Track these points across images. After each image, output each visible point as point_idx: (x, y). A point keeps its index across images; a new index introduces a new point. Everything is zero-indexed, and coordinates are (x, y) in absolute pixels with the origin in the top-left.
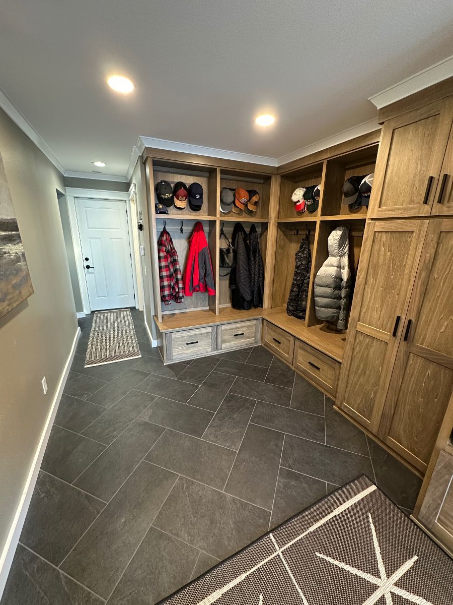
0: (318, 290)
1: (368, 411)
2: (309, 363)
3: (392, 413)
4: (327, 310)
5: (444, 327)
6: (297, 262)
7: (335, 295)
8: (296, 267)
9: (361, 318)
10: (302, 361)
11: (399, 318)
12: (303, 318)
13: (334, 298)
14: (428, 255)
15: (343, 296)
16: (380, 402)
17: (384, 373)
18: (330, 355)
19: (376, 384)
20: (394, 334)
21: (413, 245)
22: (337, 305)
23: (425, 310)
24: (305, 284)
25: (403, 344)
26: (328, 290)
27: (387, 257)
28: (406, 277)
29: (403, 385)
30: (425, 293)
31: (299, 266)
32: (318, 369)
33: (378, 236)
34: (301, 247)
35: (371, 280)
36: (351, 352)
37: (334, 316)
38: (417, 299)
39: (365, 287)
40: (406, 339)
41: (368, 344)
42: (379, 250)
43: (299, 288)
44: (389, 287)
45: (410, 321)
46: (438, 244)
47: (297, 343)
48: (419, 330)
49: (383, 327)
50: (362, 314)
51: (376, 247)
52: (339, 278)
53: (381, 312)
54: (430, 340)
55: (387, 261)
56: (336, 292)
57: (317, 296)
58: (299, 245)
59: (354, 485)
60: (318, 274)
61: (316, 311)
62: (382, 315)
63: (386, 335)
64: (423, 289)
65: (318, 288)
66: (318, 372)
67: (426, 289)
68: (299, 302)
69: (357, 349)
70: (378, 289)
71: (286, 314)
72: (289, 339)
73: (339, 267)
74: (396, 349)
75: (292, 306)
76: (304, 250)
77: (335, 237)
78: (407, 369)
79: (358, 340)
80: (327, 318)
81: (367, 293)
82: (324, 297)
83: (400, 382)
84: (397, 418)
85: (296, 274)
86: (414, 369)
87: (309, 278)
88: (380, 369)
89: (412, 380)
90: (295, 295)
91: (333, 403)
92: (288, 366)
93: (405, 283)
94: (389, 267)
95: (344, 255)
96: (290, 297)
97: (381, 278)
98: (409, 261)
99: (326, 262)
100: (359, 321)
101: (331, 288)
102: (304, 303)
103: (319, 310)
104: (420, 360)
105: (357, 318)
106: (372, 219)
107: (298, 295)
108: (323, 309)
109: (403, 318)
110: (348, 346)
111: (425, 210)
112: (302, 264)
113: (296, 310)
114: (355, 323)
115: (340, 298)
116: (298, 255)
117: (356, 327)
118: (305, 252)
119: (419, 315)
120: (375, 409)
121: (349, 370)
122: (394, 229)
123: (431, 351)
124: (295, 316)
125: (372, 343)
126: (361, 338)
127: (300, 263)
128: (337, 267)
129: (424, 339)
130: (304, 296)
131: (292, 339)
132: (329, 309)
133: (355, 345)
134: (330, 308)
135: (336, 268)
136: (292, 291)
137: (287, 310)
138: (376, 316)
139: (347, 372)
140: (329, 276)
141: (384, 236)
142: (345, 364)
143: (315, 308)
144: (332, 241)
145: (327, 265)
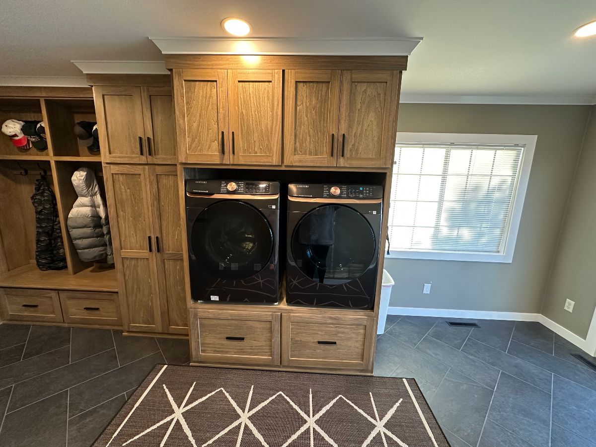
0: (75, 233)
1: (151, 319)
2: (85, 309)
3: (167, 307)
4: (92, 250)
5: (177, 236)
6: (35, 207)
7: (96, 233)
8: (36, 213)
9: (123, 246)
10: (76, 311)
11: (150, 238)
12: (66, 267)
13: (97, 237)
14: (154, 190)
15: (105, 233)
16: (157, 304)
17: (152, 282)
18: (105, 289)
19: (150, 293)
20: (151, 250)
21: (143, 184)
22: (103, 243)
23: (164, 228)
24: (57, 229)
25: (159, 255)
26: (88, 231)
27: (128, 194)
28: (146, 207)
29: (167, 284)
30: (160, 216)
31: (41, 211)
32: (97, 309)
33: (116, 177)
34: (37, 189)
35: (121, 213)
36: (123, 277)
37: (102, 254)
38: (157, 221)
39: (118, 219)
40: (158, 251)
41: (134, 265)
42: (120, 188)
43: (49, 235)
44: (137, 216)
45: (157, 238)
46: (158, 182)
47: (63, 295)
48: (164, 242)
49: (141, 248)
50: (122, 242)
51: (117, 186)
52: (96, 217)
53: (136, 236)
54: (172, 246)
55: (129, 197)
56: (97, 230)
57: (76, 239)
58: (34, 187)
59: (149, 377)
60: (70, 216)
61: (79, 254)
62: (138, 239)
63: (145, 253)
64: (158, 213)
65: (74, 230)
66: (97, 312)
67: (160, 213)
68: (55, 252)
69: (127, 273)
70: (129, 219)
71: (38, 271)
72: (50, 295)
73: (94, 206)
74: (155, 260)
75: (45, 258)
76: (43, 192)
77: (79, 178)
78: (166, 272)
79: (126, 266)
80: (95, 257)
81: (121, 224)
82: (85, 238)
83: (165, 282)
84: (170, 310)
85: (39, 221)
86: (170, 269)
87: (59, 223)
88: (149, 281)
89: (171, 277)
90: (47, 245)
91: (122, 332)
92: (58, 327)
93: (146, 212)
94: (132, 201)
95: (95, 194)
96: (37, 249)
97: (129, 210)
98: (144, 195)
99: (76, 203)
100: (121, 249)
101: (90, 227)
102: (61, 251)
103: (83, 253)
104: (171, 262)
105: (119, 247)
106: (107, 163)
107: (50, 243)
108: (87, 250)
109: (153, 237)
110: (119, 274)
111: (143, 160)
112: (44, 208)
113: (53, 261)
114: (119, 252)
115: (102, 235)
116: (36, 199)
117: (121, 255)
118: (45, 194)
119: (161, 232)
120: (155, 313)
121: (127, 294)
122: (126, 171)
123: (174, 253)
124: (52, 269)
125: (138, 263)
126: (127, 263)
127: (41, 207)
128: (91, 206)
129: (169, 247)
130: (59, 244)
131: (53, 294)
132: (94, 249)
133: (125, 270)
134: (96, 246)
135: (90, 208)
136: (38, 241)
137: (39, 265)
138: (133, 240)
139: (125, 296)
140: (85, 216)
141: (121, 177)
142: (121, 291)
143: (77, 253)
144: (77, 181)
145: (78, 206)
